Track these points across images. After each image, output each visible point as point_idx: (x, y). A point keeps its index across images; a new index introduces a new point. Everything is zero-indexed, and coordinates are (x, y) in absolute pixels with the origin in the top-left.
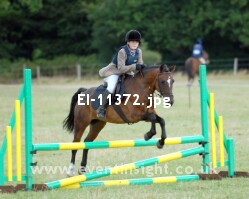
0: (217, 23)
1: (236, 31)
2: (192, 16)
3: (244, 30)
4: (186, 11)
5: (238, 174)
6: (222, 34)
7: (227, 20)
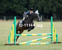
0: (10, 7)
1: (15, 9)
2: (4, 5)
3: (17, 9)
4: (2, 3)
5: (59, 43)
6: (12, 10)
7: (13, 6)
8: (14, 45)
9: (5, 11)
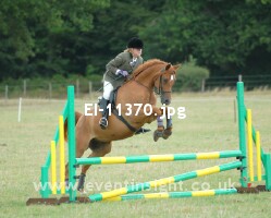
8: (70, 202)
9: (246, 54)
